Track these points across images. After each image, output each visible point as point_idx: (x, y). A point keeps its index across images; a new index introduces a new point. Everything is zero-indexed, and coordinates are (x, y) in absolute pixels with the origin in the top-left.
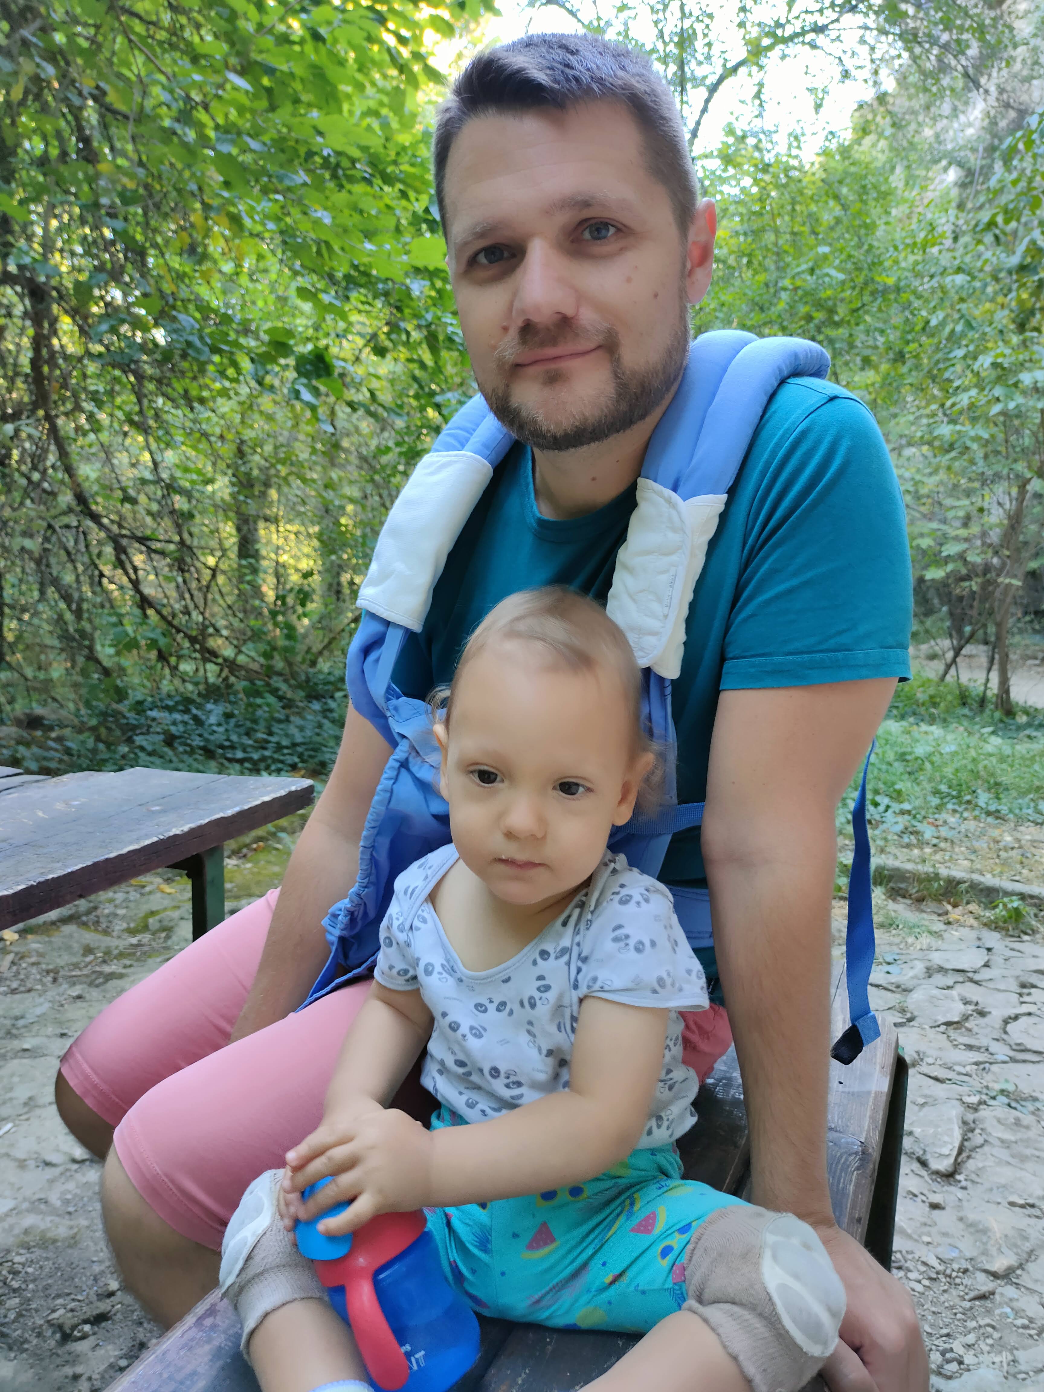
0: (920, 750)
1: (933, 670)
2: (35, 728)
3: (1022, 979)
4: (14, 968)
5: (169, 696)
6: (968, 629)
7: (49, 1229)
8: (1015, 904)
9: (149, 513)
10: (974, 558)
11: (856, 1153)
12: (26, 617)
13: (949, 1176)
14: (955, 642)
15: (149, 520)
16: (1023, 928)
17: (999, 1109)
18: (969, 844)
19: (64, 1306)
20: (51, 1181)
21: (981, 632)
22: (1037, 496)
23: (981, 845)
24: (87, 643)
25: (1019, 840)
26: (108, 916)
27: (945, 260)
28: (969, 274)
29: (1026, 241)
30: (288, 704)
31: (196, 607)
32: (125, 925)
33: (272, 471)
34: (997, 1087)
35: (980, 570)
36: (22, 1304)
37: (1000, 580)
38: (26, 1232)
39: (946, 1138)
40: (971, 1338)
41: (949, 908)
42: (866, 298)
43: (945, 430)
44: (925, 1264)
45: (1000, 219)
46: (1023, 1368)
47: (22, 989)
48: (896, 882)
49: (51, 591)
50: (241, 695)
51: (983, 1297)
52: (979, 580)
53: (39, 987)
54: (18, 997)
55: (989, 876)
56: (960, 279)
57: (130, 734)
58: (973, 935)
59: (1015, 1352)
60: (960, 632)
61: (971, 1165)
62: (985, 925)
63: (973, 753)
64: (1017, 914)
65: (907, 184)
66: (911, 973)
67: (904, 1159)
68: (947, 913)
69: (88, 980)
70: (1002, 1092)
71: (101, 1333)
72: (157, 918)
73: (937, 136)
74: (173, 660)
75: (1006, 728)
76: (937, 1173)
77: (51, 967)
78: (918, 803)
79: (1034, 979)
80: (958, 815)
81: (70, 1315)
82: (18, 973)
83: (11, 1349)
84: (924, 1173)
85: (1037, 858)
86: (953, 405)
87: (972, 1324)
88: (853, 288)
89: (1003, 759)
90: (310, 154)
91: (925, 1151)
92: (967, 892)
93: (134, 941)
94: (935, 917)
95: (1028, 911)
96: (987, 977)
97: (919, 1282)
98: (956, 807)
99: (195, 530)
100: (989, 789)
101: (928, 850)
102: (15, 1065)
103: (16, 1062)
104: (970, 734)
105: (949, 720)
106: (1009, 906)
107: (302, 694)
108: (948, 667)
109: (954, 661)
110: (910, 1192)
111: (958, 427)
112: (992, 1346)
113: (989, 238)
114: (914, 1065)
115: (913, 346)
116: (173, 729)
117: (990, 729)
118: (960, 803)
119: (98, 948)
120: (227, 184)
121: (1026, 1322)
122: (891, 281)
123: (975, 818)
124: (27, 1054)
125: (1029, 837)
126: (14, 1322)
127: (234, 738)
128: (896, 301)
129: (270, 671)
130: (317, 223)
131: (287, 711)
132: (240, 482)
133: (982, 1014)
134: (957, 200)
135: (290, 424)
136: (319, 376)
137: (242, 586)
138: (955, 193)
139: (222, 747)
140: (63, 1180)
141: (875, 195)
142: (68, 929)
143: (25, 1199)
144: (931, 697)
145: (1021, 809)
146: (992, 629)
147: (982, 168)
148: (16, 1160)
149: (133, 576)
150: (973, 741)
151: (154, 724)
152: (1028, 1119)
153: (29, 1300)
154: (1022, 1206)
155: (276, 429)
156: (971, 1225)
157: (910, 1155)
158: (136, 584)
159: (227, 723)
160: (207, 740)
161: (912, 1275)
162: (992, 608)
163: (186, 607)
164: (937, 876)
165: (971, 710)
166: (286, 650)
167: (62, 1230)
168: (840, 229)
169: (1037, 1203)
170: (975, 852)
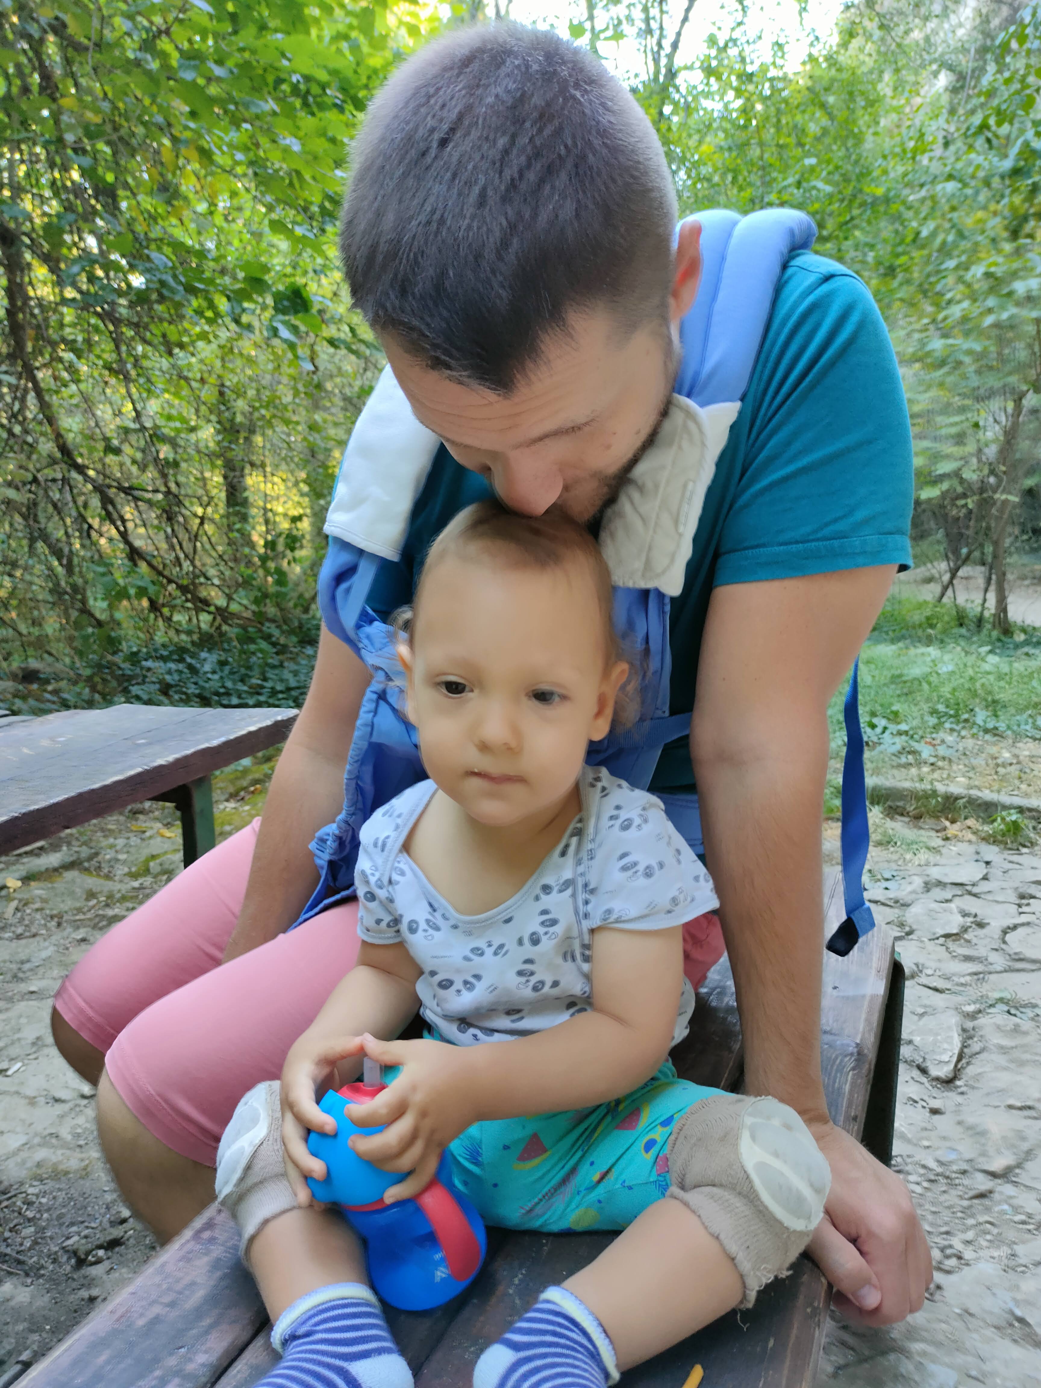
0: (916, 671)
1: (930, 592)
2: (31, 682)
3: (1021, 890)
4: (19, 915)
5: (164, 646)
6: (964, 551)
7: (60, 1162)
8: (1014, 818)
9: (134, 462)
10: (970, 475)
11: (852, 1054)
12: (18, 573)
13: (948, 1082)
14: (952, 564)
15: (134, 469)
16: (1021, 840)
17: (999, 1016)
18: (967, 762)
19: (78, 1233)
20: (62, 1117)
21: (977, 554)
22: (1034, 411)
23: (979, 762)
24: (79, 597)
25: (1016, 756)
26: (109, 861)
27: (936, 168)
28: (961, 181)
29: (1020, 142)
30: (282, 650)
31: (186, 556)
32: (126, 870)
33: (256, 415)
34: (997, 995)
35: (976, 487)
36: (36, 1232)
37: (997, 496)
38: (39, 1165)
39: (946, 1046)
40: (970, 1235)
41: (947, 823)
42: (856, 212)
43: (937, 344)
44: (924, 1167)
45: (992, 121)
46: (1022, 1261)
47: (27, 934)
48: (893, 801)
49: (40, 545)
50: (235, 643)
51: (982, 1196)
52: (976, 498)
53: (44, 932)
54: (23, 942)
55: (987, 792)
56: (951, 186)
57: (126, 684)
58: (972, 849)
59: (1015, 1247)
60: (956, 552)
61: (970, 1071)
62: (983, 839)
63: (970, 672)
64: (1015, 828)
65: (895, 89)
66: (909, 888)
67: (902, 1067)
68: (945, 829)
69: (92, 924)
70: (1001, 1000)
71: (115, 1257)
72: (158, 861)
73: (927, 39)
74: (166, 611)
75: (1004, 646)
76: (937, 1079)
77: (55, 912)
78: (915, 723)
79: (1033, 890)
80: (955, 734)
81: (84, 1241)
82: (22, 919)
83: (27, 1275)
84: (924, 1080)
85: (1036, 773)
86: (945, 319)
87: (971, 1222)
88: (842, 201)
89: (1000, 677)
90: (279, 81)
91: (924, 1059)
92: (965, 807)
93: (136, 884)
94: (933, 834)
95: (1027, 824)
96: (986, 889)
97: (918, 1184)
98: (954, 726)
99: (181, 479)
100: (987, 707)
101: (926, 769)
102: (22, 1006)
103: (23, 1004)
104: (967, 653)
105: (946, 640)
106: (1008, 819)
107: (294, 639)
108: (945, 589)
109: (951, 582)
110: (910, 1099)
111: (951, 341)
112: (990, 1241)
113: (980, 142)
114: (913, 977)
115: (903, 259)
116: (168, 678)
117: (988, 648)
118: (958, 722)
119: (101, 892)
120: (193, 114)
121: (1023, 1217)
122: (880, 191)
123: (973, 736)
124: (33, 996)
125: (1027, 753)
126: (30, 1249)
127: (229, 684)
128: (885, 213)
129: (261, 618)
130: (286, 150)
131: (281, 657)
132: (225, 429)
133: (981, 925)
134: (948, 106)
135: (270, 366)
136: (296, 312)
137: (231, 535)
138: (945, 99)
139: (217, 694)
140: (73, 1115)
141: (863, 103)
142: (70, 875)
143: (36, 1135)
144: (928, 618)
145: (1019, 726)
146: (989, 549)
147: (973, 71)
148: (26, 1097)
149: (122, 529)
150: (971, 659)
151: (149, 674)
152: (1026, 1025)
153: (44, 1228)
154: (1020, 1109)
155: (258, 372)
156: (970, 1128)
157: (910, 1063)
158: (124, 535)
159: (222, 671)
160: (203, 688)
161: (912, 1178)
162: (988, 528)
163: (177, 558)
164: (934, 793)
165: (969, 630)
166: (278, 595)
167: (73, 1162)
168: (827, 140)
169: (1037, 1105)
170: (973, 768)
